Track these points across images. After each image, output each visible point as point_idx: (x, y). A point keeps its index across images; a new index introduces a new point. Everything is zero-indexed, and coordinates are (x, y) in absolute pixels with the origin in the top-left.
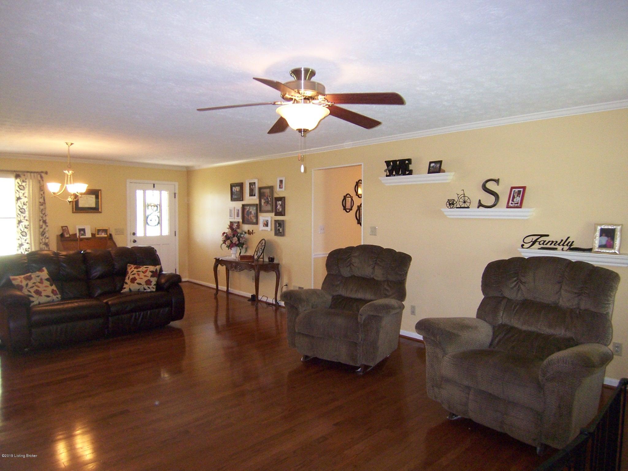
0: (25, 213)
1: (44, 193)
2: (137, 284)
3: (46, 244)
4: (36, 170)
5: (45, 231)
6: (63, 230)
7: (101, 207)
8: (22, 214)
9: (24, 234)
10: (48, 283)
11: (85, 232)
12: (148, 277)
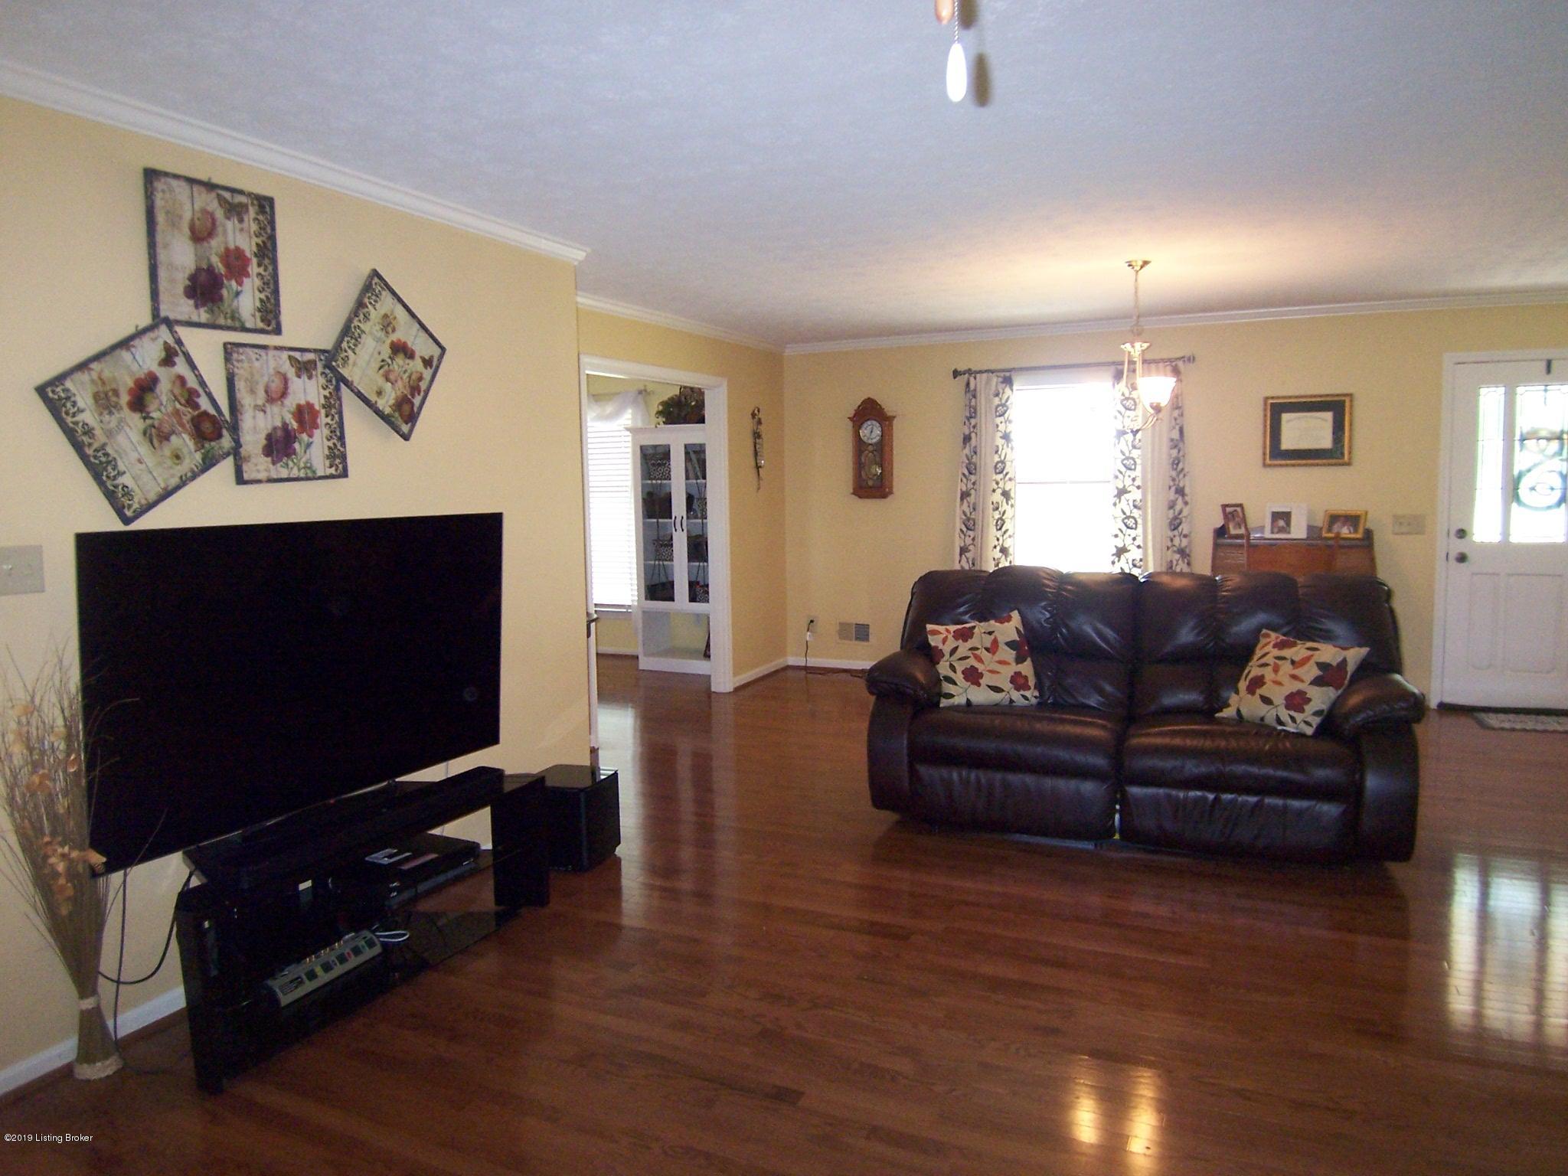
0: (1135, 469)
1: (1182, 415)
2: (1259, 701)
3: (1183, 553)
4: (1165, 356)
5: (1181, 516)
6: (1226, 515)
7: (1350, 447)
8: (1129, 472)
9: (1131, 522)
10: (1010, 655)
11: (1288, 523)
12: (1302, 681)
